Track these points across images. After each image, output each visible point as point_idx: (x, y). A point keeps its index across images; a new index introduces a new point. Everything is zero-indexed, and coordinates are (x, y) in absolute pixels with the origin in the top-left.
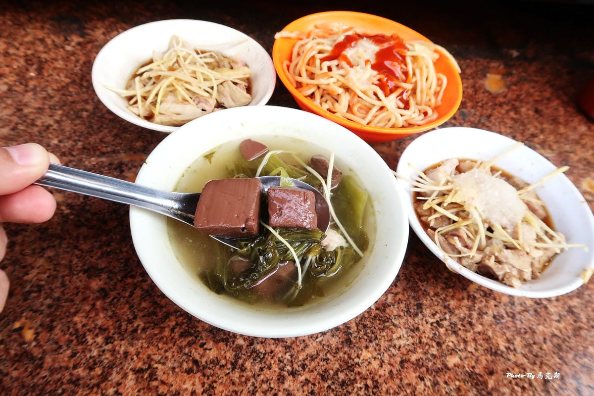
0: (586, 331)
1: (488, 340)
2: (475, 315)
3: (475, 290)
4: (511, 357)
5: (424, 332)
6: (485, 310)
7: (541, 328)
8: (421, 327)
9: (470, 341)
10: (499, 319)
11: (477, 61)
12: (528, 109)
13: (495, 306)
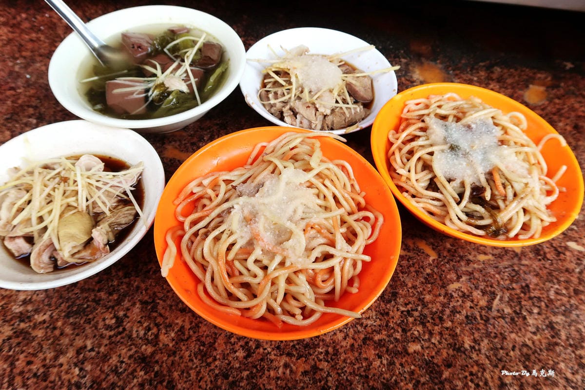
0: (561, 348)
1: (454, 336)
2: (448, 311)
3: (455, 290)
4: (474, 356)
5: (393, 318)
6: (459, 309)
7: (513, 336)
8: (391, 313)
9: (436, 334)
10: (471, 320)
11: (522, 71)
12: (567, 125)
13: (471, 307)
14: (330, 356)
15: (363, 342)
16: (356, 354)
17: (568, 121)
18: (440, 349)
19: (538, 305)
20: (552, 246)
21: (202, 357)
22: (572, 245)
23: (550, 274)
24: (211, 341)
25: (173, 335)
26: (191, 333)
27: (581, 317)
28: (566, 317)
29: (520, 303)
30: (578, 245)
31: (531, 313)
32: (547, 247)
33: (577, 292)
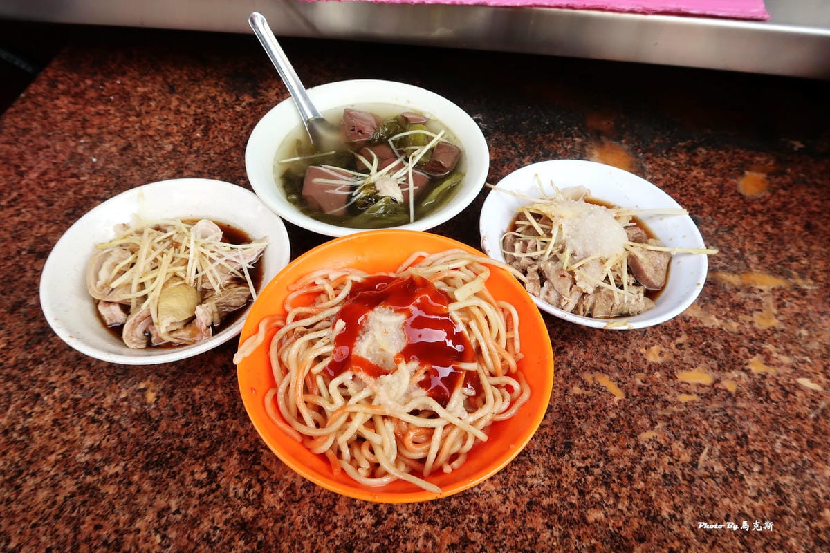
0: (791, 518)
1: (648, 501)
2: (639, 469)
3: (648, 440)
4: (675, 527)
5: (567, 476)
6: (654, 466)
7: (727, 501)
8: (564, 469)
9: (623, 498)
10: (670, 480)
11: (734, 153)
12: (796, 223)
13: (670, 463)
14: (484, 525)
15: (528, 508)
16: (519, 523)
17: (797, 219)
18: (629, 518)
19: (760, 461)
20: (778, 384)
21: (319, 523)
22: (804, 382)
23: (775, 420)
24: (330, 502)
25: (281, 494)
26: (304, 492)
27: (817, 477)
28: (797, 477)
29: (735, 458)
30: (812, 382)
31: (750, 471)
32: (771, 385)
33: (811, 445)
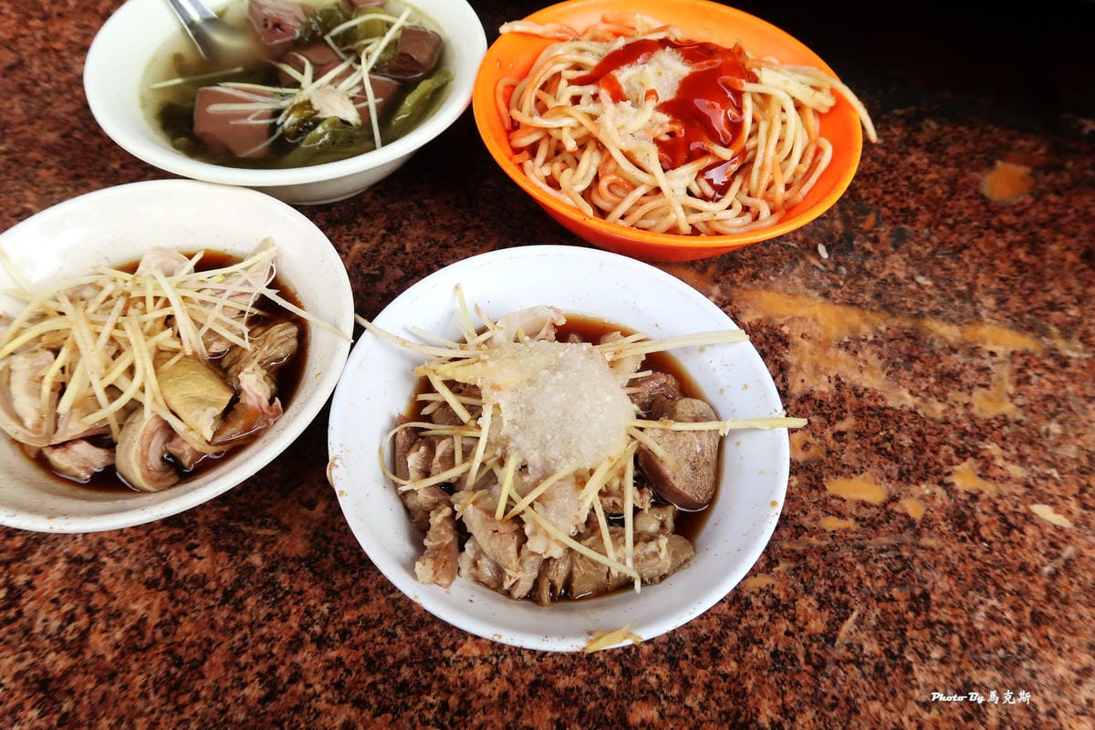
1: (739, 695)
2: (733, 638)
3: (757, 591)
6: (759, 635)
7: (875, 706)
9: (698, 687)
10: (783, 663)
11: (983, 131)
12: (1068, 249)
13: (788, 633)
14: (448, 715)
15: (530, 692)
16: (509, 717)
17: (1072, 242)
18: (702, 723)
19: (944, 641)
20: (996, 511)
21: (170, 690)
22: (1043, 511)
23: (982, 572)
24: (198, 656)
25: (119, 635)
26: (159, 634)
27: (1039, 676)
28: (1005, 674)
29: (903, 632)
30: (1057, 512)
31: (924, 657)
32: (984, 513)
33: (1038, 619)
